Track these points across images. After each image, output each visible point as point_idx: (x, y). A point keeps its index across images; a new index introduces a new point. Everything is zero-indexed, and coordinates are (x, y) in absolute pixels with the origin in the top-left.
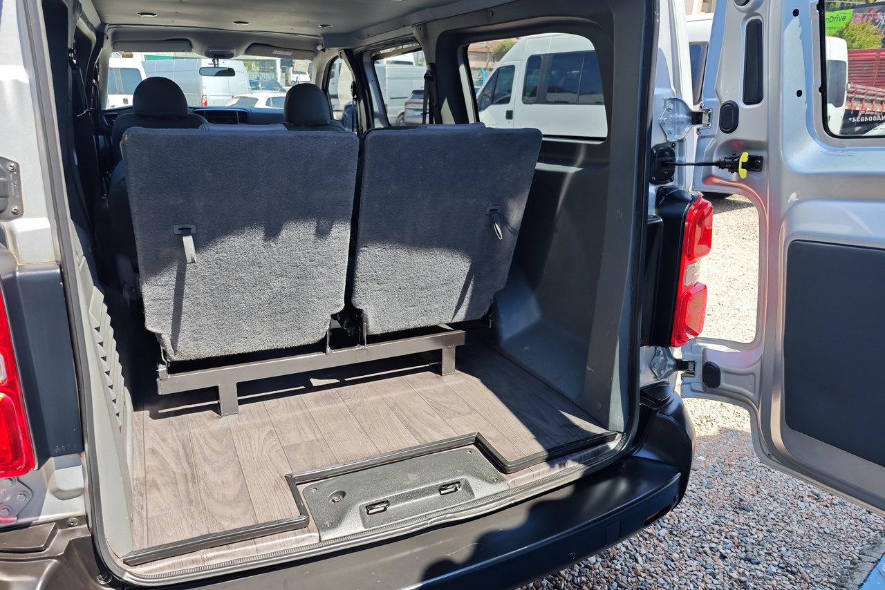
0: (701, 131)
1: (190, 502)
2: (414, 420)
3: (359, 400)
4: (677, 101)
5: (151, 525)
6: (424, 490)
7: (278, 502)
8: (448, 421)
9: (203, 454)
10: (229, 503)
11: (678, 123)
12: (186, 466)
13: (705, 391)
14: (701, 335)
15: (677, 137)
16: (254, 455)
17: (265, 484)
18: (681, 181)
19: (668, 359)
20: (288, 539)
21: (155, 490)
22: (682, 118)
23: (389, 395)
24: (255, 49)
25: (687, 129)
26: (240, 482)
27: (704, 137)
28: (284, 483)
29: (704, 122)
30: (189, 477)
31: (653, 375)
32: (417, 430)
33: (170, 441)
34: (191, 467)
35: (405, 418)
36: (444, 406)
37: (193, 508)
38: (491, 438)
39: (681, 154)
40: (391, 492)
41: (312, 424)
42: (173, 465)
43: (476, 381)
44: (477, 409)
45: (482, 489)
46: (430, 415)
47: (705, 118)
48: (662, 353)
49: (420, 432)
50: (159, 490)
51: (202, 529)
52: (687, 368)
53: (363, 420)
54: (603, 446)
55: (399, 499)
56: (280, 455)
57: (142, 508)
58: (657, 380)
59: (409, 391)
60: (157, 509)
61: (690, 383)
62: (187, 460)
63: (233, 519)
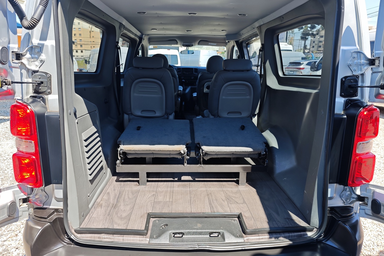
0: (373, 69)
1: (109, 215)
2: (215, 201)
3: (196, 189)
4: (360, 53)
5: (91, 220)
6: (202, 232)
7: (139, 223)
8: (230, 205)
9: (124, 198)
10: (121, 218)
11: (360, 65)
12: (116, 201)
13: (373, 216)
14: (371, 183)
15: (360, 72)
16: (142, 202)
17: (139, 215)
18: (362, 96)
19: (352, 193)
20: (136, 238)
21: (100, 208)
22: (363, 62)
23: (210, 189)
24: (201, 42)
25: (366, 68)
26: (130, 211)
27: (376, 72)
28: (146, 216)
29: (376, 64)
30: (114, 206)
31: (342, 201)
32: (214, 206)
33: (116, 191)
34: (117, 202)
35: (211, 200)
36: (232, 198)
37: (108, 217)
38: (245, 216)
39: (363, 81)
40: (186, 229)
41: (171, 195)
42: (111, 200)
43: (254, 190)
44: (247, 202)
45: (230, 239)
46: (223, 201)
47: (377, 62)
48: (348, 190)
49: (214, 207)
50: (101, 208)
51: (106, 225)
52: (364, 201)
53: (193, 197)
54: (305, 233)
55: (189, 233)
56: (151, 204)
57: (92, 213)
58: (345, 204)
59: (220, 189)
60: (97, 214)
61: (364, 209)
62: (118, 199)
63: (119, 225)
